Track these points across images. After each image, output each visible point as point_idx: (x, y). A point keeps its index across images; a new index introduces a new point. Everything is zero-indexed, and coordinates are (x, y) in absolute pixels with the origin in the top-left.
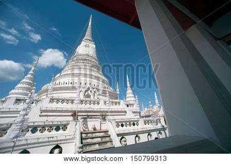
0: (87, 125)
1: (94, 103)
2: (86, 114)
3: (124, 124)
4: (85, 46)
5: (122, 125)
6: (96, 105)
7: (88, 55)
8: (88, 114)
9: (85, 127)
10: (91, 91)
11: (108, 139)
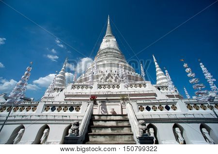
0: (106, 109)
1: (114, 87)
2: (105, 98)
3: (151, 106)
4: (106, 42)
5: (148, 109)
6: (116, 88)
7: (109, 48)
8: (108, 98)
9: (103, 111)
10: (112, 77)
11: (126, 124)
